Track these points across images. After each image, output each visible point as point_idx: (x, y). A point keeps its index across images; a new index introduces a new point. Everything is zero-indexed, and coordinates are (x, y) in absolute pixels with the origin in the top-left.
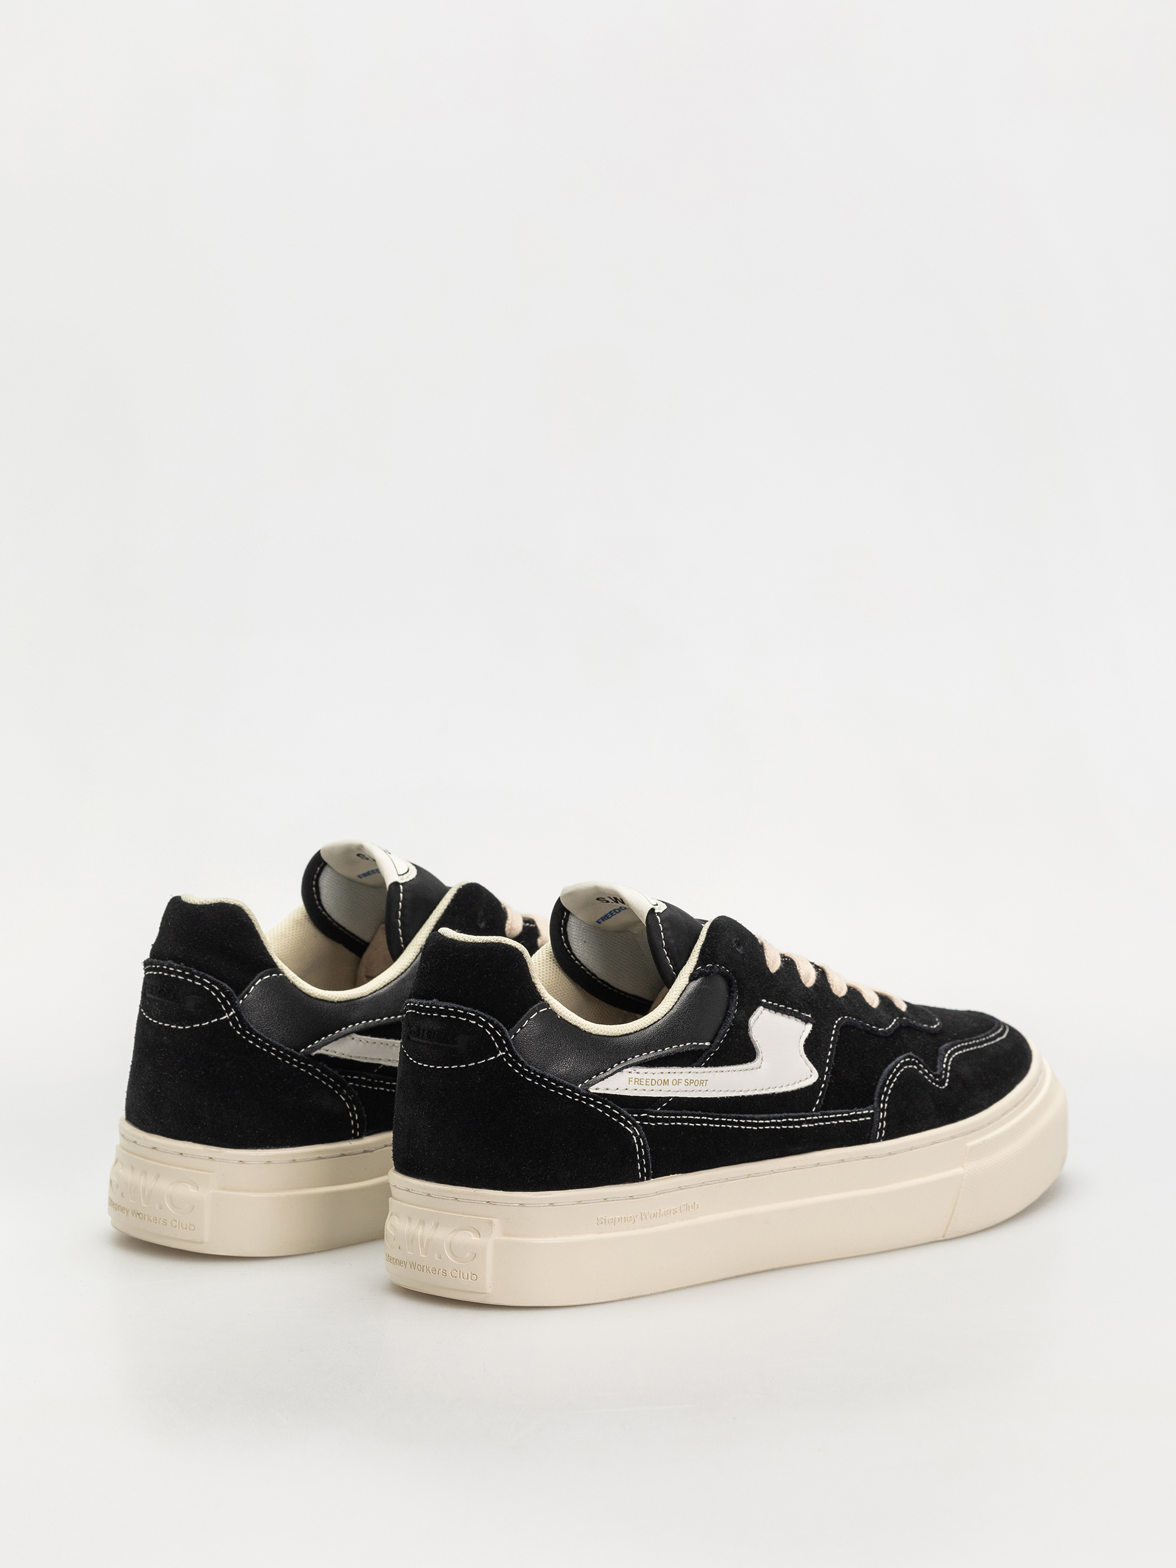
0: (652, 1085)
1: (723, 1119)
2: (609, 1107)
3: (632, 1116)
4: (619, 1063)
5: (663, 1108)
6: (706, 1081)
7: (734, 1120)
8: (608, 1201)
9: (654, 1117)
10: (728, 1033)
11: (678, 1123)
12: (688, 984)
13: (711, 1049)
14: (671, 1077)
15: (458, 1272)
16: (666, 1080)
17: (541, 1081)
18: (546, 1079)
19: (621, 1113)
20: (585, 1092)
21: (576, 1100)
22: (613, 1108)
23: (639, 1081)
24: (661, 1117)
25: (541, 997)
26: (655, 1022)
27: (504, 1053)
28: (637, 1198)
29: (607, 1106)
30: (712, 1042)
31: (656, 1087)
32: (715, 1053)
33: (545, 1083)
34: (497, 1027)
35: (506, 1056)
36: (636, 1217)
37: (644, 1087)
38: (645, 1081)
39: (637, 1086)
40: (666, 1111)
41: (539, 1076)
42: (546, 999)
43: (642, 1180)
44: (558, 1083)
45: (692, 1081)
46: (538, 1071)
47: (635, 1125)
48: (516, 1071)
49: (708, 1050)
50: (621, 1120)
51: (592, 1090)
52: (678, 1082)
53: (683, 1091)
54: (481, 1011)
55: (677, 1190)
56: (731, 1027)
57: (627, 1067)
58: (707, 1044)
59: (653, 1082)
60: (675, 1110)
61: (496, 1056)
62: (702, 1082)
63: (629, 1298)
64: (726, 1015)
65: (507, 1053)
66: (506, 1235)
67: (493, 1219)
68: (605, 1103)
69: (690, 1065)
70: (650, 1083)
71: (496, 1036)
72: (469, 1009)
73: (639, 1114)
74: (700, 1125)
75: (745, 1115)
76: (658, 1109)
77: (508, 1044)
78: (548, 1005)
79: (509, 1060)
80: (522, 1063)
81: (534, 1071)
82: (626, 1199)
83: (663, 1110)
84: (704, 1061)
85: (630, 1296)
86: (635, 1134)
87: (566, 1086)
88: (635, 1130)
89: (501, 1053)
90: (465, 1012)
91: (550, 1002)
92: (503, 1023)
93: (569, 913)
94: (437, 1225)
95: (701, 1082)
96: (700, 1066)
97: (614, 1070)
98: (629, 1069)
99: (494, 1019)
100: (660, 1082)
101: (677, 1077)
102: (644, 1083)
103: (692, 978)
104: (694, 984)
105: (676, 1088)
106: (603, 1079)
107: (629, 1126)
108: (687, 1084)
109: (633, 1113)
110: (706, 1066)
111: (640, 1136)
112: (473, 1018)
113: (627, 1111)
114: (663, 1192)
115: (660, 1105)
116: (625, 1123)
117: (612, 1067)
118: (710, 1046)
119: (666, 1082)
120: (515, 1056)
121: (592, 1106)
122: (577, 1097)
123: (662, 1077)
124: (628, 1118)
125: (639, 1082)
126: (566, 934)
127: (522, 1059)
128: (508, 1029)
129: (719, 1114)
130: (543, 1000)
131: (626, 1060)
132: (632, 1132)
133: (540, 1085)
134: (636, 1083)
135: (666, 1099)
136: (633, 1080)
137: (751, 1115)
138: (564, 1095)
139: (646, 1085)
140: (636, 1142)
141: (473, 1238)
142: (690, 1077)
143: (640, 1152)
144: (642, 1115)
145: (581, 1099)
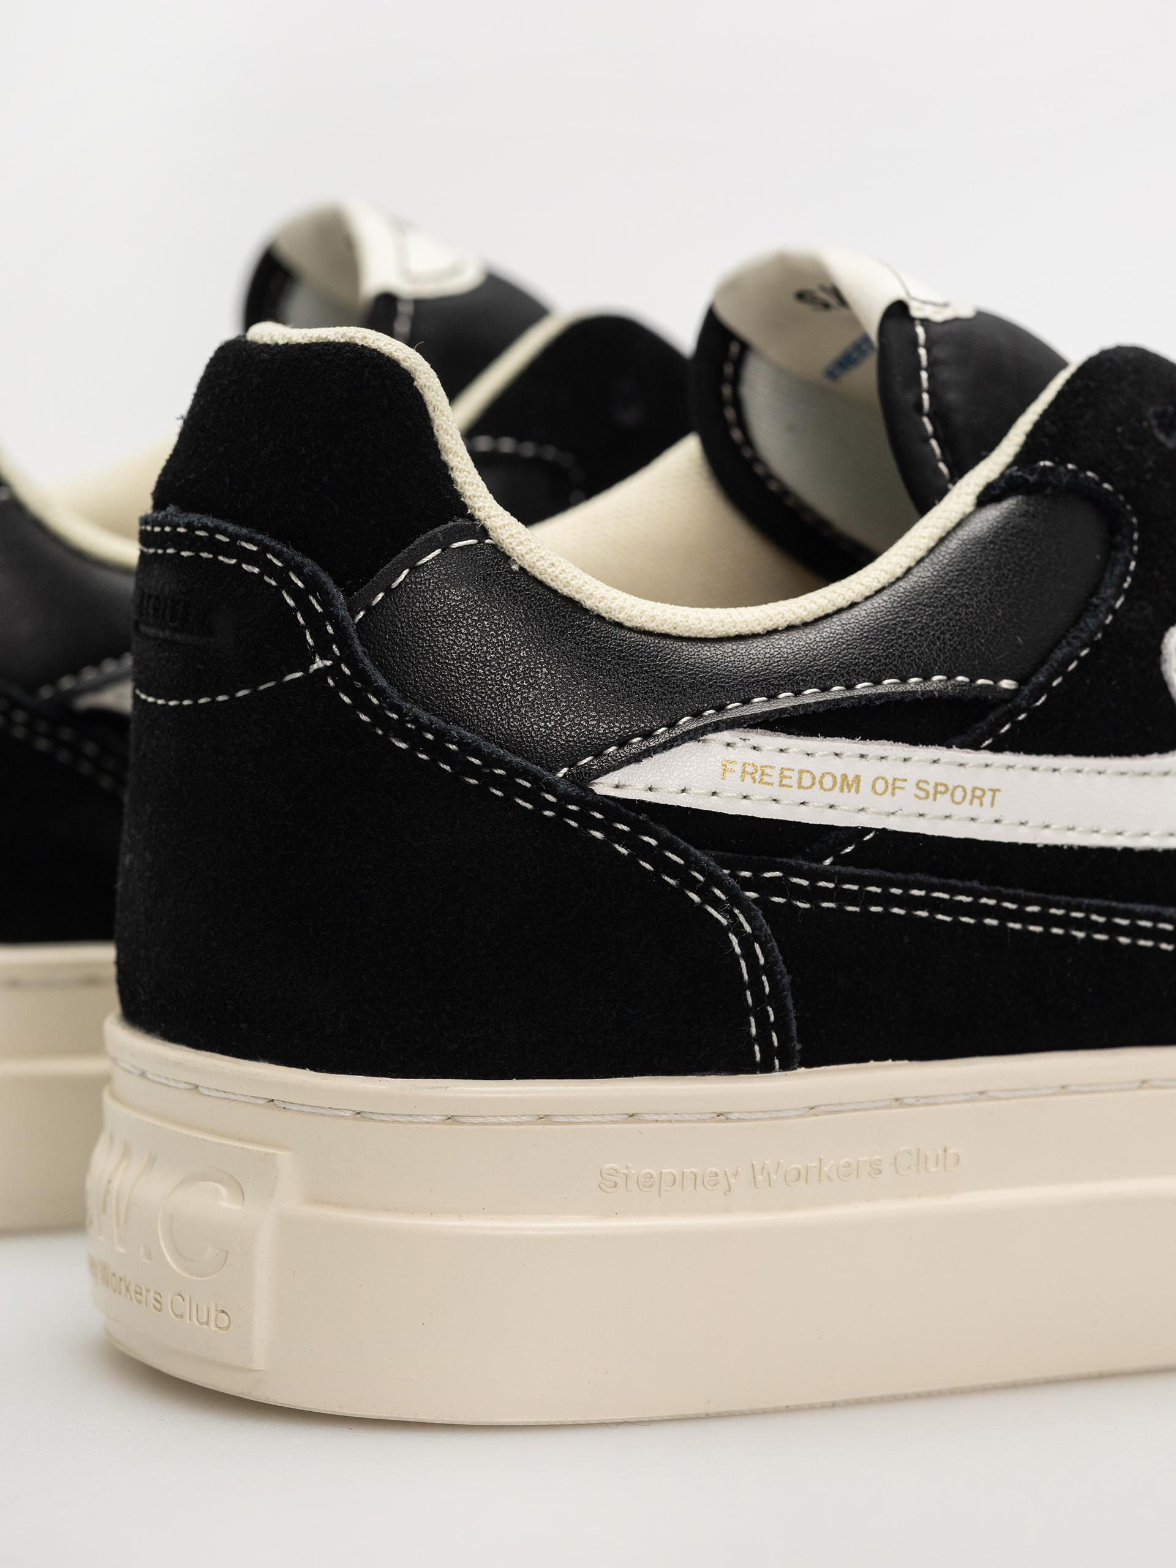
0: (800, 787)
1: (1053, 911)
2: (654, 842)
3: (732, 875)
4: (697, 714)
5: (840, 860)
6: (994, 791)
7: (1094, 917)
8: (641, 1121)
9: (805, 883)
10: (1082, 660)
11: (896, 910)
12: (971, 514)
13: (1018, 700)
14: (868, 770)
15: (187, 1300)
16: (850, 778)
17: (437, 750)
18: (453, 747)
19: (692, 863)
20: (573, 791)
21: (548, 813)
22: (665, 844)
23: (759, 775)
24: (831, 885)
25: (465, 507)
26: (840, 611)
27: (329, 663)
28: (739, 1120)
29: (646, 839)
30: (1022, 681)
31: (816, 796)
32: (1032, 712)
33: (449, 757)
34: (313, 585)
35: (334, 671)
36: (735, 1175)
37: (776, 792)
38: (776, 773)
39: (748, 787)
40: (851, 870)
41: (430, 736)
42: (479, 514)
43: (766, 1068)
44: (491, 761)
45: (941, 789)
46: (425, 717)
47: (736, 900)
48: (364, 718)
49: (1007, 701)
50: (693, 884)
51: (604, 786)
52: (893, 786)
53: (909, 815)
54: (273, 536)
55: (888, 1107)
56: (1095, 646)
57: (717, 727)
58: (1006, 684)
59: (807, 780)
60: (883, 869)
61: (305, 669)
62: (978, 793)
63: (708, 1417)
64: (1085, 608)
65: (337, 661)
66: (318, 1201)
67: (280, 1153)
68: (639, 828)
69: (943, 740)
70: (794, 782)
71: (308, 611)
72: (244, 531)
73: (757, 870)
74: (972, 921)
75: (1131, 906)
76: (828, 862)
77: (342, 637)
78: (484, 533)
79: (344, 684)
80: (379, 692)
81: (415, 720)
82: (699, 1121)
83: (843, 864)
84: (992, 731)
85: (712, 1409)
86: (737, 929)
87: (514, 771)
88: (734, 917)
89: (319, 664)
90: (234, 538)
91: (488, 524)
92: (332, 575)
93: (745, 347)
94: (152, 1160)
95: (977, 795)
96: (976, 746)
97: (678, 731)
98: (726, 736)
99: (308, 561)
100: (828, 782)
101: (889, 770)
102: (776, 779)
103: (987, 497)
104: (993, 513)
105: (887, 802)
106: (637, 758)
107: (716, 903)
108: (922, 794)
109: (735, 867)
110: (995, 748)
111: (756, 937)
112: (251, 558)
113: (716, 859)
114: (836, 1109)
115: (834, 851)
116: (703, 891)
117: (672, 725)
118: (1014, 693)
119: (849, 784)
120: (359, 673)
121: (598, 835)
122: (550, 806)
123: (838, 767)
124: (714, 880)
125: (757, 776)
126: (737, 403)
127: (382, 682)
128: (347, 594)
129: (1041, 895)
130: (472, 517)
131: (720, 709)
132: (724, 922)
133: (433, 761)
134: (748, 778)
135: (855, 834)
136: (738, 768)
137: (1153, 908)
138: (508, 799)
139: (782, 785)
140: (738, 950)
141: (225, 1204)
142: (934, 774)
143: (755, 985)
144: (768, 875)
145: (561, 811)
